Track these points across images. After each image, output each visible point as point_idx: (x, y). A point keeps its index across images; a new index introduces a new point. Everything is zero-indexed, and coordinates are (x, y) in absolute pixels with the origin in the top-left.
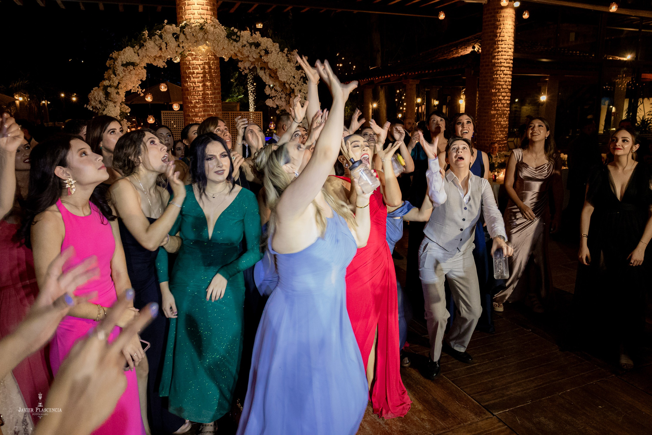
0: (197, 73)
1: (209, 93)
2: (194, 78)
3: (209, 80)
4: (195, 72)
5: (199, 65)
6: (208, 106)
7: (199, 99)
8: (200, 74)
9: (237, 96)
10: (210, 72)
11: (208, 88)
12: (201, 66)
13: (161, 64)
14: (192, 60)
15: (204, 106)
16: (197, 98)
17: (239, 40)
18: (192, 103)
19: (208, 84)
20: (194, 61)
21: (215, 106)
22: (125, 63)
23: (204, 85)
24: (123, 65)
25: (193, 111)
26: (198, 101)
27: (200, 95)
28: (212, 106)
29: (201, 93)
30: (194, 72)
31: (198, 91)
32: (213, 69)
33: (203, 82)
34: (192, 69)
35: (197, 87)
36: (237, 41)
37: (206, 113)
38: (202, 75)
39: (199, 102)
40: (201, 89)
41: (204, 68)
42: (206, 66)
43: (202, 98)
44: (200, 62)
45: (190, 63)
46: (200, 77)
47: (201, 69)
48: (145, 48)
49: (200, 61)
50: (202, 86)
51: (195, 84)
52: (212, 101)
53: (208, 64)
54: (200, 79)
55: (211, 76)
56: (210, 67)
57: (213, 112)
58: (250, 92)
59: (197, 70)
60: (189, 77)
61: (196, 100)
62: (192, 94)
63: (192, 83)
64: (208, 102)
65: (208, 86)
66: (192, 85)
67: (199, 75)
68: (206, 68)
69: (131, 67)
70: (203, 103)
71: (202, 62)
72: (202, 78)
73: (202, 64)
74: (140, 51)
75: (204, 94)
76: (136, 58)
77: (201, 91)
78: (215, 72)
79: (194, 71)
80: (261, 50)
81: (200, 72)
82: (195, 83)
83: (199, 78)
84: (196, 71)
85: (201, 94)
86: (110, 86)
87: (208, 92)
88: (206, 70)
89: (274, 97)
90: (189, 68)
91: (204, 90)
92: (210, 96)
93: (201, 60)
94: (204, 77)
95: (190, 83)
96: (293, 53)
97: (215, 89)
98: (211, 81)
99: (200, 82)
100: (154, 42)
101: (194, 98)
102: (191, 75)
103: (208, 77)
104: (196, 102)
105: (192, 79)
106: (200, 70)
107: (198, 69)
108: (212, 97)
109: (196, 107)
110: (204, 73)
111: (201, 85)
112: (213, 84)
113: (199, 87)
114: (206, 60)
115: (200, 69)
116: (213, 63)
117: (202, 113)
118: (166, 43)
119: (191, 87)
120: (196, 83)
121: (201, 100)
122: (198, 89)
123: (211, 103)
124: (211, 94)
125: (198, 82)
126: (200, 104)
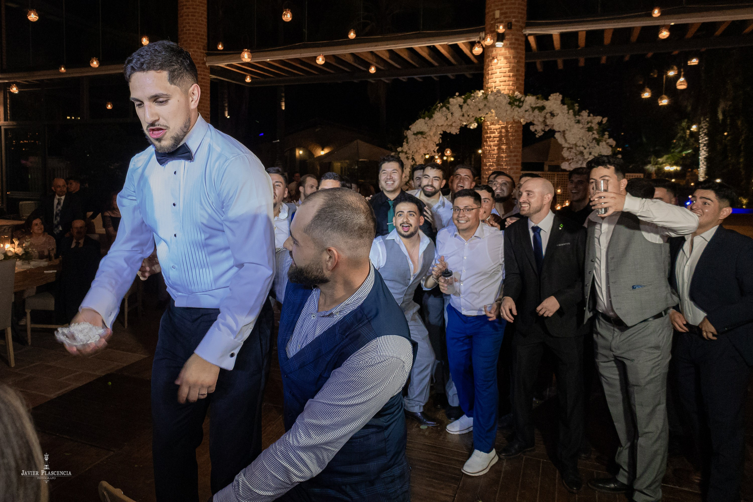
0: (494, 137)
1: (504, 156)
2: (490, 142)
3: (504, 143)
4: (492, 136)
5: (496, 129)
7: (493, 162)
10: (506, 136)
11: (503, 152)
12: (498, 130)
13: (455, 131)
17: (523, 105)
18: (486, 165)
19: (504, 147)
20: (492, 126)
22: (415, 132)
23: (499, 149)
24: (414, 134)
25: (487, 173)
26: (491, 164)
27: (494, 158)
29: (495, 156)
31: (493, 154)
32: (510, 133)
33: (499, 145)
34: (490, 134)
35: (492, 150)
36: (520, 107)
38: (498, 139)
39: (493, 165)
40: (496, 152)
41: (500, 132)
42: (503, 130)
43: (496, 160)
44: (497, 126)
45: (488, 127)
46: (496, 141)
47: (498, 133)
48: (433, 119)
50: (497, 149)
51: (491, 148)
52: (507, 163)
53: (506, 128)
54: (496, 142)
55: (507, 139)
56: (507, 131)
58: (702, 145)
59: (494, 135)
60: (486, 141)
61: (490, 162)
62: (488, 157)
64: (502, 165)
65: (503, 149)
67: (495, 139)
68: (503, 132)
69: (420, 136)
70: (497, 165)
71: (499, 126)
72: (498, 141)
73: (499, 129)
74: (428, 122)
75: (499, 158)
76: (425, 128)
77: (495, 154)
78: (512, 136)
79: (491, 135)
80: (547, 113)
81: (496, 136)
82: (491, 146)
83: (494, 141)
84: (492, 135)
85: (495, 157)
86: (402, 152)
87: (502, 155)
88: (503, 134)
90: (487, 133)
91: (499, 153)
92: (504, 159)
94: (500, 140)
95: (487, 146)
97: (511, 152)
98: (506, 144)
99: (496, 146)
100: (442, 113)
101: (489, 161)
102: (488, 140)
103: (505, 140)
104: (490, 165)
105: (489, 143)
106: (497, 134)
107: (494, 133)
108: (506, 160)
109: (490, 170)
110: (500, 137)
111: (496, 148)
112: (509, 147)
113: (494, 150)
114: (504, 124)
115: (497, 133)
116: (510, 127)
119: (487, 150)
120: (492, 147)
121: (495, 163)
122: (493, 152)
123: (505, 166)
124: (506, 157)
125: (494, 146)
126: (494, 166)
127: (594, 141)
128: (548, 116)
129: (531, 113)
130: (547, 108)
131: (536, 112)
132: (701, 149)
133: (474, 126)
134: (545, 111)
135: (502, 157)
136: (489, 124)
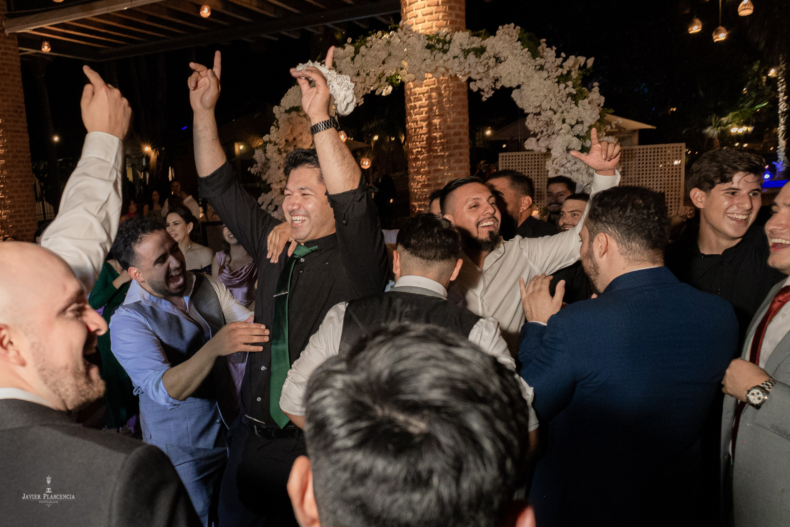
0: (421, 107)
1: (438, 136)
2: (416, 114)
3: (437, 115)
4: (418, 106)
5: (423, 94)
6: (435, 157)
7: (422, 147)
8: (424, 107)
10: (440, 102)
11: (436, 128)
12: (426, 95)
14: (414, 87)
15: (429, 158)
16: (419, 146)
18: (412, 153)
19: (436, 121)
20: (417, 89)
21: (448, 156)
23: (430, 125)
24: (287, 112)
26: (420, 150)
27: (423, 141)
28: (442, 157)
29: (424, 137)
30: (415, 105)
31: (421, 134)
32: (445, 97)
33: (429, 119)
34: (414, 102)
35: (419, 128)
36: (444, 51)
37: (433, 168)
38: (426, 109)
39: (421, 151)
40: (425, 130)
41: (430, 97)
42: (434, 94)
43: (426, 144)
45: (411, 92)
46: (424, 113)
47: (426, 100)
49: (424, 88)
50: (427, 126)
51: (417, 124)
52: (443, 148)
53: (438, 89)
54: (424, 115)
55: (441, 108)
56: (440, 95)
57: (443, 164)
59: (420, 102)
60: (410, 114)
61: (418, 148)
62: (413, 140)
63: (413, 122)
64: (436, 151)
65: (436, 125)
66: (413, 126)
67: (422, 109)
68: (434, 97)
70: (428, 152)
71: (427, 88)
72: (426, 113)
73: (427, 92)
75: (430, 140)
77: (425, 134)
78: (449, 101)
79: (416, 103)
81: (424, 105)
82: (417, 122)
84: (418, 104)
85: (425, 139)
87: (435, 134)
88: (434, 101)
90: (410, 101)
91: (429, 132)
92: (438, 141)
93: (426, 86)
94: (430, 110)
95: (411, 122)
97: (448, 128)
98: (441, 115)
99: (424, 121)
101: (416, 145)
102: (412, 111)
103: (437, 111)
104: (418, 151)
105: (413, 116)
106: (424, 102)
107: (421, 100)
108: (441, 143)
109: (419, 159)
110: (430, 106)
111: (424, 124)
112: (445, 121)
113: (422, 127)
114: (434, 84)
115: (424, 99)
116: (445, 87)
117: (426, 169)
119: (412, 129)
120: (419, 123)
121: (424, 148)
122: (421, 132)
123: (441, 151)
124: (441, 138)
125: (421, 121)
126: (424, 154)
128: (492, 62)
129: (462, 59)
130: (488, 49)
131: (472, 57)
133: (387, 90)
134: (486, 54)
135: (435, 138)
136: (412, 86)
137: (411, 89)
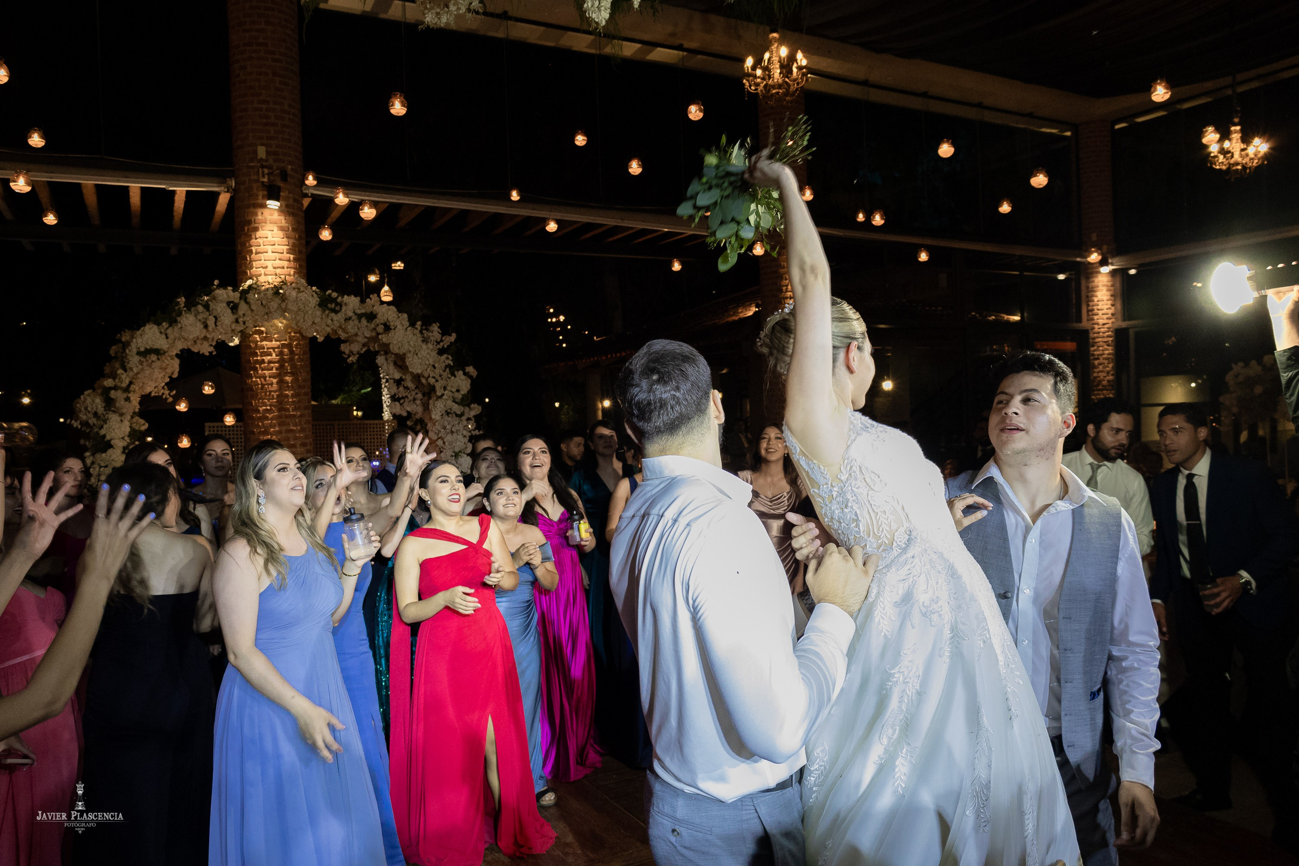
0: (270, 362)
1: (290, 394)
2: (263, 370)
3: (289, 373)
4: (266, 360)
5: (274, 349)
6: (286, 417)
7: (270, 405)
8: (274, 363)
9: (360, 390)
10: (291, 360)
11: (288, 386)
12: (276, 350)
13: (206, 349)
14: (261, 341)
15: (279, 417)
16: (268, 403)
17: (341, 309)
18: (258, 411)
19: (288, 379)
20: (264, 343)
21: (300, 416)
22: (142, 349)
23: (281, 382)
24: (139, 353)
25: (260, 424)
26: (269, 408)
27: (273, 399)
28: (294, 416)
29: (275, 395)
30: (263, 360)
31: (270, 392)
32: (297, 355)
33: (280, 376)
34: (261, 356)
35: (268, 384)
36: (336, 312)
37: (284, 428)
38: (277, 365)
39: (271, 409)
40: (275, 387)
41: (281, 354)
42: (286, 351)
43: (277, 402)
44: (274, 344)
45: (256, 344)
46: (274, 369)
47: (277, 356)
48: (179, 326)
49: (274, 342)
50: (277, 383)
51: (265, 380)
52: (295, 406)
53: (289, 346)
54: (274, 371)
55: (293, 366)
56: (292, 352)
57: (296, 425)
58: (384, 381)
59: (269, 358)
60: (255, 369)
61: (266, 406)
62: (259, 397)
63: (260, 378)
64: (288, 410)
65: (287, 383)
66: (259, 382)
67: (271, 365)
68: (285, 353)
69: (154, 357)
70: (279, 410)
71: (278, 343)
72: (277, 369)
73: (278, 348)
74: (169, 331)
75: (281, 397)
76: (162, 343)
77: (275, 392)
78: (300, 360)
79: (264, 358)
80: (377, 325)
81: (274, 360)
82: (265, 377)
83: (272, 369)
84: (267, 358)
85: (275, 397)
86: (115, 388)
87: (287, 392)
88: (285, 357)
89: (403, 398)
90: (256, 355)
91: (280, 389)
92: (290, 400)
93: (276, 341)
94: (281, 367)
95: (256, 378)
96: (431, 328)
97: (300, 387)
98: (292, 374)
99: (274, 377)
100: (196, 316)
101: (263, 403)
102: (258, 366)
103: (289, 368)
105: (260, 372)
106: (274, 357)
107: (270, 355)
108: (294, 402)
109: (267, 418)
110: (281, 362)
111: (275, 381)
112: (297, 379)
113: (272, 384)
114: (286, 340)
115: (274, 355)
116: (297, 345)
117: (277, 429)
118: (215, 317)
119: (258, 384)
120: (268, 379)
121: (275, 406)
122: (271, 388)
123: (293, 410)
124: (293, 396)
125: (270, 377)
126: (274, 412)
127: (448, 369)
128: (380, 329)
129: (356, 322)
130: (379, 316)
131: (364, 321)
132: (383, 386)
133: (235, 341)
134: (377, 321)
135: (287, 396)
136: (258, 339)
137: (258, 341)
